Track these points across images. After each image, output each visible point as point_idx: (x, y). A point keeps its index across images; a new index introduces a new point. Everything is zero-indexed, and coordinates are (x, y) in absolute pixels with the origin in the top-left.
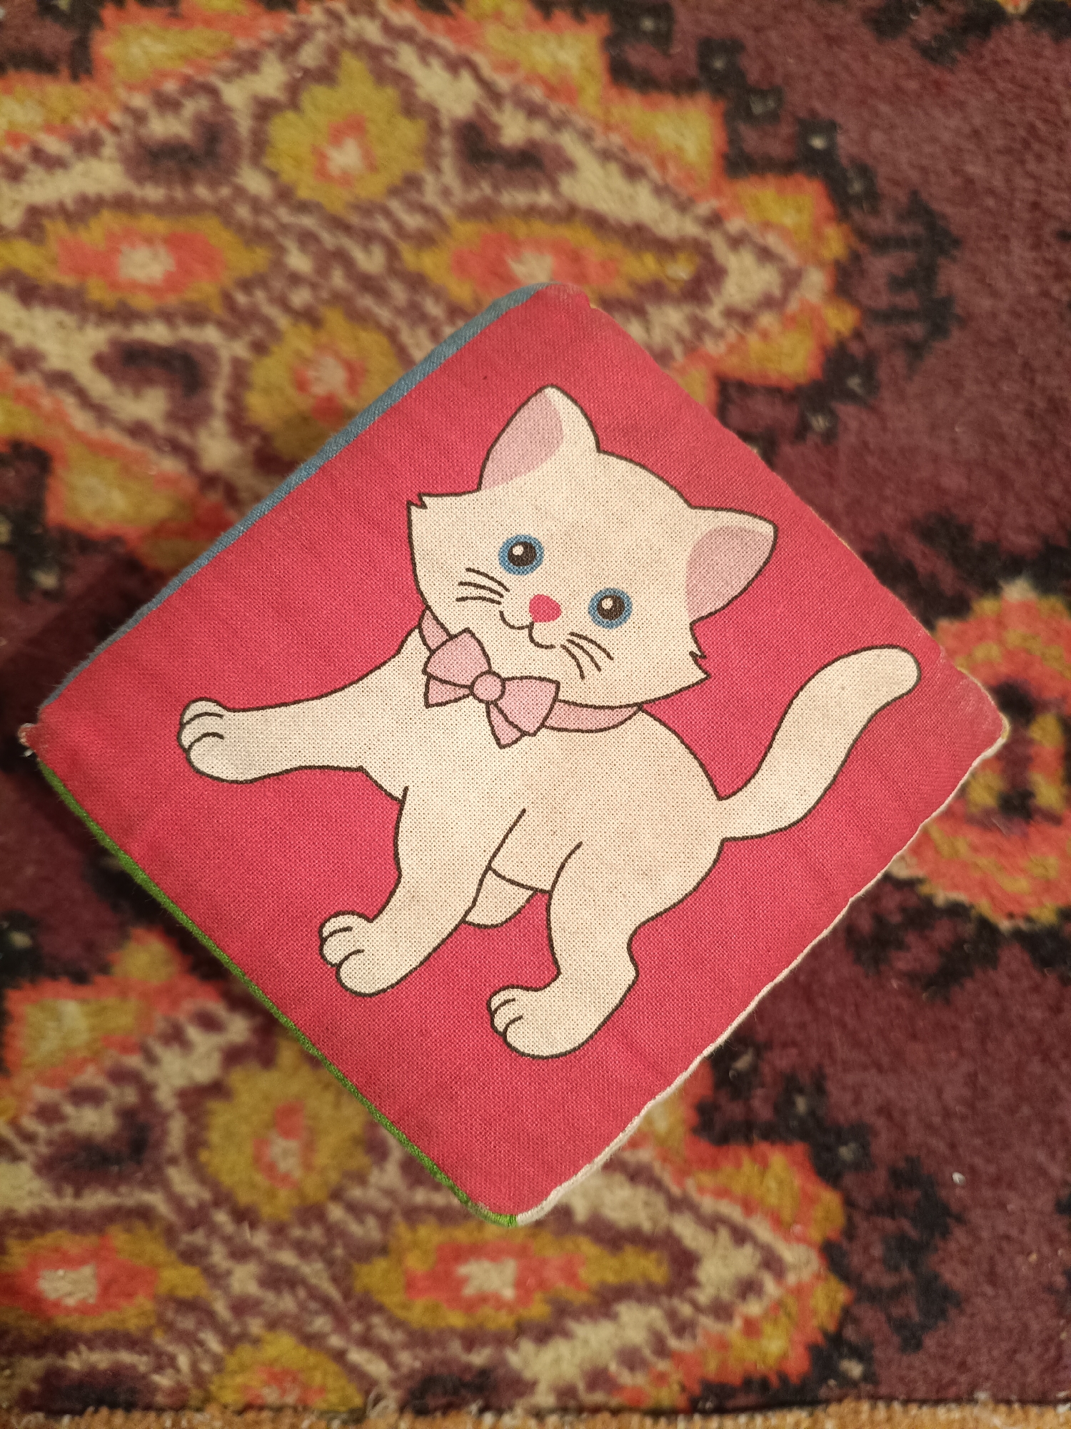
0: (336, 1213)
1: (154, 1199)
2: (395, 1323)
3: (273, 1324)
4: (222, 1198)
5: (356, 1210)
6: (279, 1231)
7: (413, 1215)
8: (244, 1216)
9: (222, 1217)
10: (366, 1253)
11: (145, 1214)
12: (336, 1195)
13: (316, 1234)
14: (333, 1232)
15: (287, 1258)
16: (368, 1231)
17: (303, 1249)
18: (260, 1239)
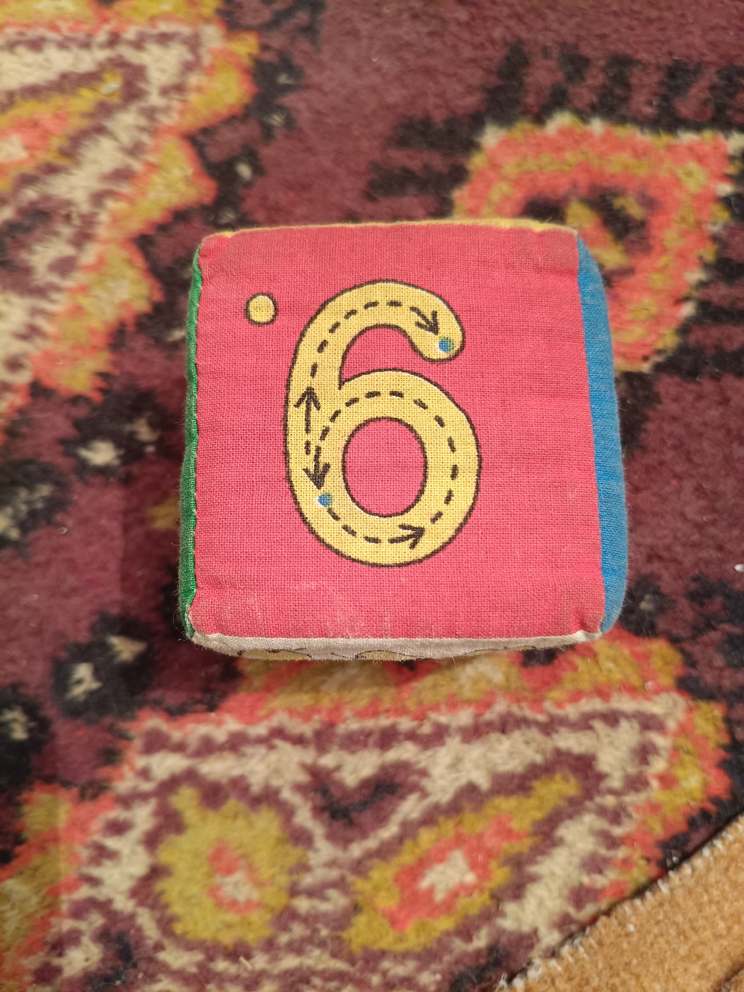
0: (303, 904)
2: (402, 957)
4: (212, 951)
5: (314, 893)
6: (269, 946)
7: (359, 867)
8: (238, 952)
9: (221, 965)
10: (342, 920)
12: (294, 891)
13: (298, 930)
14: (309, 920)
15: (290, 962)
16: (336, 902)
17: (297, 948)
18: (260, 962)
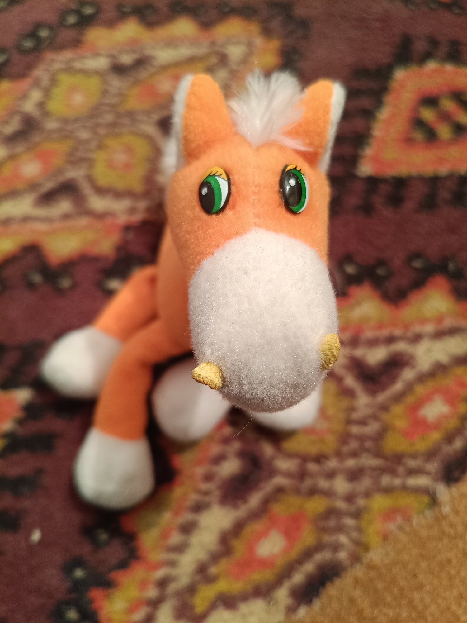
1: (279, 481)
3: (367, 495)
5: (362, 422)
6: (339, 454)
7: (384, 408)
8: (319, 459)
9: (312, 467)
10: (380, 436)
11: (280, 491)
12: (349, 422)
13: (354, 445)
14: (361, 439)
15: (351, 463)
16: (372, 428)
17: (354, 454)
